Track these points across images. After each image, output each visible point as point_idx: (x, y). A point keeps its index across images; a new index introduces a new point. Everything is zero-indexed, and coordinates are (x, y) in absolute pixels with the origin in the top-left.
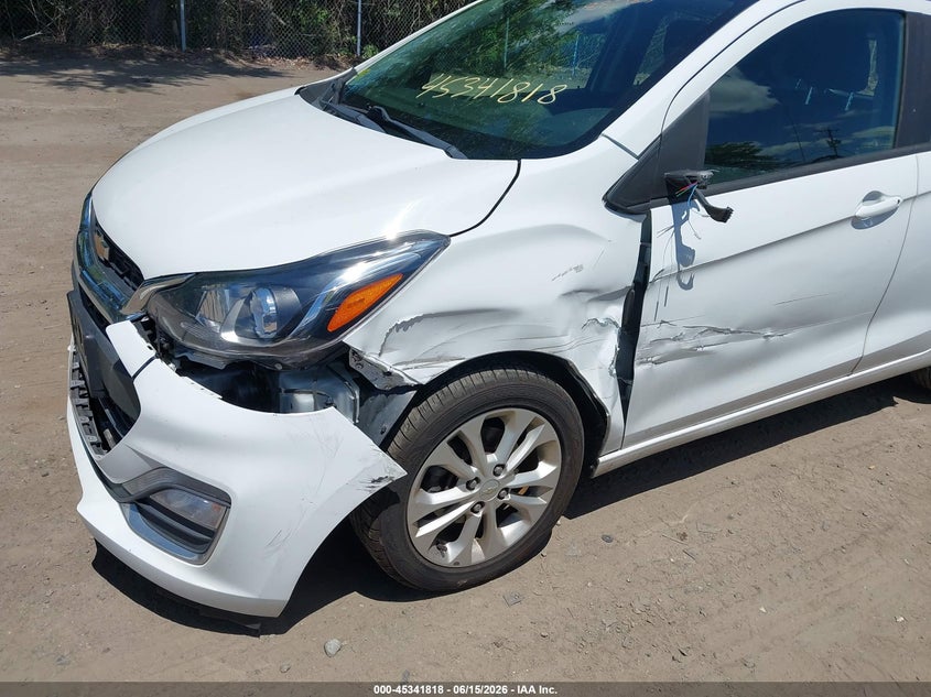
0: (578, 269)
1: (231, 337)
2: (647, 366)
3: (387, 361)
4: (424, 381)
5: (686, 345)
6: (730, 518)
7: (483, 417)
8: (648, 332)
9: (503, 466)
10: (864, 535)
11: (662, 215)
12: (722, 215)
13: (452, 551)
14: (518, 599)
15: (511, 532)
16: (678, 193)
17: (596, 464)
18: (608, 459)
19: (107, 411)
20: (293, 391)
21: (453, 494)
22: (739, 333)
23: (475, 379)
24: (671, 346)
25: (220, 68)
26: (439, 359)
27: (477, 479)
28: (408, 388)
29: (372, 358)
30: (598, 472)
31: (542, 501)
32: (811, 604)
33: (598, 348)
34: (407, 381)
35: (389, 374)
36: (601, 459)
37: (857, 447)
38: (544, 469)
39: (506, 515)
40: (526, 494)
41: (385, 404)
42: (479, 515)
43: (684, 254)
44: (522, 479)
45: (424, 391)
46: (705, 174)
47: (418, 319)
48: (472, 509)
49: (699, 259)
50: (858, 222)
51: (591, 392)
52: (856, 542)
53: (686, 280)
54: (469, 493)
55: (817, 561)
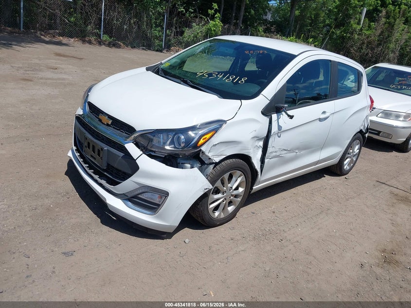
0: (255, 131)
1: (167, 148)
2: (268, 160)
3: (210, 155)
4: (217, 161)
5: (278, 154)
6: (286, 207)
7: (229, 173)
8: (269, 150)
9: (232, 188)
10: (322, 211)
11: (274, 116)
12: (291, 117)
13: (217, 214)
14: (234, 228)
15: (231, 209)
16: (278, 111)
17: (252, 189)
18: (256, 187)
19: (105, 173)
20: (184, 163)
21: (220, 195)
22: (290, 151)
23: (228, 161)
24: (274, 154)
25: (39, 40)
26: (221, 155)
27: (225, 192)
28: (213, 163)
29: (207, 154)
30: (252, 192)
31: (239, 199)
32: (312, 228)
33: (257, 154)
34: (214, 161)
35: (210, 159)
36: (254, 188)
37: (316, 189)
38: (241, 190)
39: (230, 203)
40: (235, 197)
41: (207, 168)
42: (224, 203)
43: (280, 128)
44: (235, 192)
45: (216, 164)
46: (286, 105)
47: (218, 144)
48: (223, 201)
49: (283, 129)
50: (320, 120)
51: (255, 167)
52: (320, 213)
53: (279, 135)
54: (223, 196)
55: (311, 218)
